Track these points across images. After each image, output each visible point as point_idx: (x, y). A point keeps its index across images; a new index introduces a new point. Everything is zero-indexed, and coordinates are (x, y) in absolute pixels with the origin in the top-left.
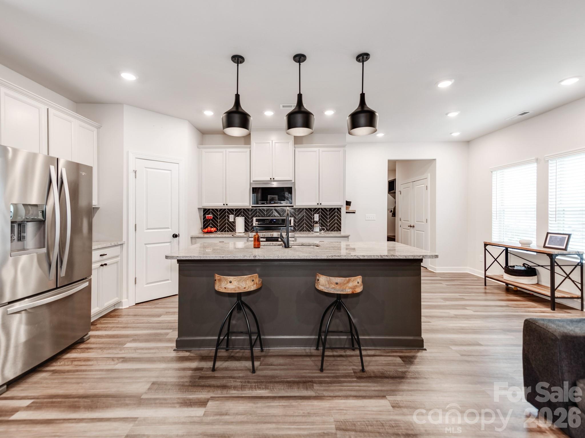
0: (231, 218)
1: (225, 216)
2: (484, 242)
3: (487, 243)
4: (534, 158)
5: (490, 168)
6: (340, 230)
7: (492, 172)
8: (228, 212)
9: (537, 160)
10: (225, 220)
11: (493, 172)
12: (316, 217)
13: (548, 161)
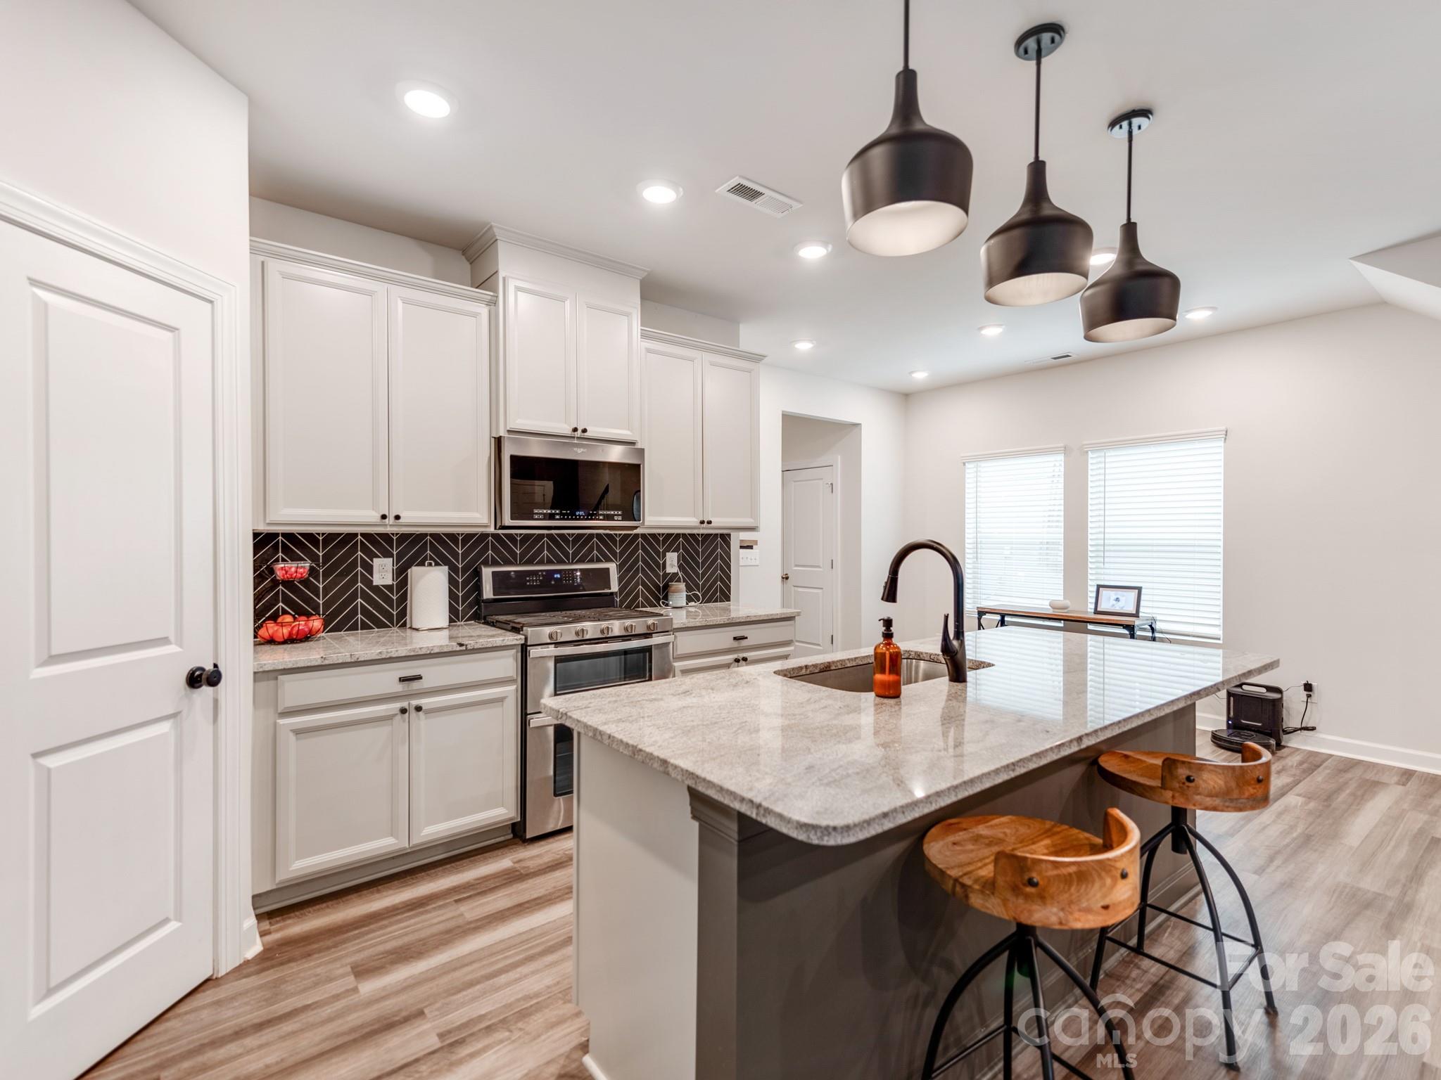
0: (383, 571)
1: (354, 565)
2: (978, 608)
3: (986, 610)
4: (1062, 445)
5: (962, 455)
6: (728, 599)
7: (964, 464)
8: (365, 549)
9: (1066, 450)
10: (354, 581)
11: (966, 464)
12: (672, 562)
13: (1087, 452)
